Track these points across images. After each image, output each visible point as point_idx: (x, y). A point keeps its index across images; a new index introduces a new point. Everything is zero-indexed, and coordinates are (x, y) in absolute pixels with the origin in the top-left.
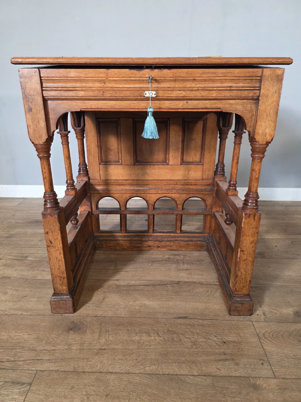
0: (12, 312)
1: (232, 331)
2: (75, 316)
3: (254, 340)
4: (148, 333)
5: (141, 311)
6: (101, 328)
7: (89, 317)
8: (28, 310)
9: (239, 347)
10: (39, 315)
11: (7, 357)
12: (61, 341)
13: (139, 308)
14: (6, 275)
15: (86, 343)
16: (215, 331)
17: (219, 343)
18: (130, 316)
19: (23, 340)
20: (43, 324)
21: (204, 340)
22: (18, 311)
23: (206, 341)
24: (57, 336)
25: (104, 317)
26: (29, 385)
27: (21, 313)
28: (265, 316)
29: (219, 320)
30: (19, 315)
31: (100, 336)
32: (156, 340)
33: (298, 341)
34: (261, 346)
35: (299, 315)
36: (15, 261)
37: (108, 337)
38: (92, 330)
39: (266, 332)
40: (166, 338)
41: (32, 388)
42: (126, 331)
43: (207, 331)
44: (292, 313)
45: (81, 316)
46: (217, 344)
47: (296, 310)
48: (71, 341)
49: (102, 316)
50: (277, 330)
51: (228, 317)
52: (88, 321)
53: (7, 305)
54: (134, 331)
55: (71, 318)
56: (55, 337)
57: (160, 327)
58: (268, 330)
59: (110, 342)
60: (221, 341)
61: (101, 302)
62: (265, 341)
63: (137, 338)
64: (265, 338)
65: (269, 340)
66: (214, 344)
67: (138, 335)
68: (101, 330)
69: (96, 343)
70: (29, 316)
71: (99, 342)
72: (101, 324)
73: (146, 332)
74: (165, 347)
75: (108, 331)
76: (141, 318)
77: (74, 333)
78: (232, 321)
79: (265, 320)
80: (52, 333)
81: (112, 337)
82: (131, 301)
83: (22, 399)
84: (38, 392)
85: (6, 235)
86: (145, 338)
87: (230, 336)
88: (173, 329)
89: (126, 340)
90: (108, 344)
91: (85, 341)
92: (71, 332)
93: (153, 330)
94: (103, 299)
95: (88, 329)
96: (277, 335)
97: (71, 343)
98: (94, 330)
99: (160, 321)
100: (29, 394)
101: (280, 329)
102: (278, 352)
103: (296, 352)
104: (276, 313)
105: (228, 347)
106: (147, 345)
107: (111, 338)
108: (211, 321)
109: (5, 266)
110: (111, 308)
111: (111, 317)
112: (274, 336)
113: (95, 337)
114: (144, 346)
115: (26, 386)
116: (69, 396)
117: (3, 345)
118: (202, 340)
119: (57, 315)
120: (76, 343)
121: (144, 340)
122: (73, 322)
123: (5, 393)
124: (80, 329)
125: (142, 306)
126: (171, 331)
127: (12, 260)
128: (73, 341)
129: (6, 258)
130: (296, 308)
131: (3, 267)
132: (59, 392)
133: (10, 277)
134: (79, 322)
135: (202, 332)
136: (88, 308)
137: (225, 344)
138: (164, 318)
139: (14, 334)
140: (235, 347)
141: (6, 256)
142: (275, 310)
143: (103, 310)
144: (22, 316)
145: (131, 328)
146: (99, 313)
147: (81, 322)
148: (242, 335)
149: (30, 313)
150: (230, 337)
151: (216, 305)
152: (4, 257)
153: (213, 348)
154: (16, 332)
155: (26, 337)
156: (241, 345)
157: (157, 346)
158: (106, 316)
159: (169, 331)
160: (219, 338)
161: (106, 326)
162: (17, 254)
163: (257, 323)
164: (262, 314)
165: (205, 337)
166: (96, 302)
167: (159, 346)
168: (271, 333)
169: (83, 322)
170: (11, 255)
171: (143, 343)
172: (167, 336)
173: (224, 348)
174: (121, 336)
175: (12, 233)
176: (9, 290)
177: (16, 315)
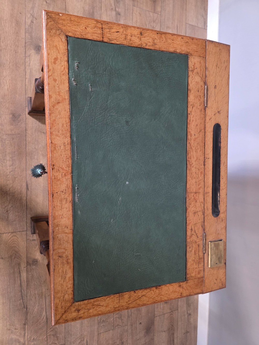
0: (28, 72)
1: (17, 217)
2: (26, 116)
3: (11, 229)
4: (12, 165)
5: (33, 160)
6: (15, 135)
7: (25, 125)
8: (30, 82)
9: (4, 219)
10: (26, 91)
12: (3, 111)
13: (35, 159)
15: (2, 127)
16: (16, 207)
17: (7, 208)
18: (27, 152)
19: (3, 87)
20: (17, 96)
21: (8, 199)
22: (29, 75)
23: (8, 200)
24: (7, 107)
25: (26, 135)
27: (27, 78)
28: (32, 240)
29: (26, 210)
30: (25, 77)
31: (9, 135)
32: (7, 170)
33: (11, 255)
34: (5, 232)
35: (35, 262)
37: (8, 140)
38: (13, 129)
39: (17, 237)
40: (9, 176)
42: (14, 151)
43: (17, 202)
45: (26, 120)
46: (6, 207)
47: (39, 261)
48: (3, 117)
49: (27, 134)
50: (20, 245)
51: (29, 216)
52: (22, 125)
53: (35, 66)
54: (14, 156)
55: (23, 114)
56: (6, 107)
57: (19, 172)
58: (19, 239)
59: (4, 141)
60: (8, 209)
61: (41, 132)
62: (10, 235)
63: (8, 158)
64: (12, 236)
65: (11, 238)
66: (5, 205)
67: (10, 159)
68: (13, 135)
69: (2, 133)
70: (25, 84)
71: (4, 135)
72: (19, 134)
73: (13, 163)
74: (2, 175)
75: (13, 140)
76: (26, 160)
77: (10, 118)
78: (26, 219)
79: (28, 239)
80: (10, 104)
81: (8, 143)
82: (42, 152)
86: (8, 163)
87: (13, 215)
88: (17, 180)
89: (6, 152)
90: (2, 140)
91: (4, 126)
92: (11, 116)
93: (16, 168)
94: (44, 133)
95: (14, 126)
96: (16, 244)
97: (2, 117)
98: (14, 130)
99: (23, 172)
101: (20, 246)
102: (2, 241)
103: (2, 251)
105: (4, 213)
106: (2, 164)
107: (6, 142)
108: (26, 205)
110: (34, 139)
111: (26, 140)
112: (14, 242)
113: (7, 132)
114: (2, 163)
118: (9, 198)
119: (26, 103)
120: (2, 120)
121: (6, 162)
122: (20, 115)
124: (14, 121)
125: (38, 160)
126: (15, 180)
128: (3, 118)
130: (41, 262)
134: (20, 119)
135: (16, 199)
136: (34, 123)
137: (6, 211)
138: (26, 175)
139: (7, 79)
140: (4, 217)
143: (32, 134)
144: (25, 79)
145: (16, 154)
146: (29, 132)
147: (20, 121)
148: (14, 223)
149: (28, 83)
150: (11, 215)
151: (41, 210)
153: (3, 204)
154: (10, 80)
155: (6, 87)
156: (6, 221)
157: (2, 170)
158: (27, 137)
159: (15, 178)
160: (11, 209)
161: (17, 137)
163: (25, 233)
164: (34, 239)
165: (11, 200)
166: (40, 128)
167: (2, 171)
168: (16, 241)
169: (20, 122)
171: (4, 162)
172: (11, 177)
173: (2, 210)
174: (9, 148)
177: (25, 75)
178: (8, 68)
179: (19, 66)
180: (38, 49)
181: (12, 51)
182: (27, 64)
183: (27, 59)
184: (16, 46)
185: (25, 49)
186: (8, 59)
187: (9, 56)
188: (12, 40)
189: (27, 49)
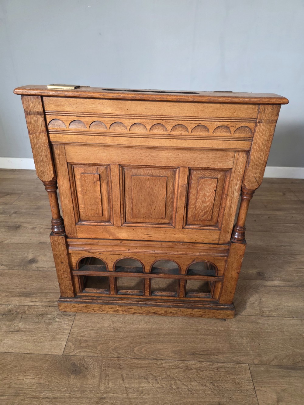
11: (56, 299)
14: (42, 241)
26: (74, 316)
35: (260, 275)
36: (47, 230)
41: (76, 318)
44: (256, 273)
47: (259, 271)
50: (242, 285)
83: (71, 324)
84: (80, 320)
85: (35, 207)
100: (75, 321)
104: (244, 273)
109: (40, 234)
115: (72, 317)
116: (101, 323)
117: (51, 292)
122: (74, 364)
123: (59, 321)
127: (45, 229)
129: (40, 227)
131: (38, 235)
132: (94, 320)
133: (46, 243)
141: (39, 225)
142: (243, 270)
152: (37, 226)
162: (47, 224)
170: (43, 225)
175: (39, 204)
176: (47, 253)
178: (45, 284)
179: (46, 275)
180: (33, 261)
181: (29, 280)
182: (45, 269)
183: (41, 269)
184: (24, 277)
185: (30, 270)
186: (37, 283)
187: (33, 283)
188: (17, 279)
189: (30, 269)
